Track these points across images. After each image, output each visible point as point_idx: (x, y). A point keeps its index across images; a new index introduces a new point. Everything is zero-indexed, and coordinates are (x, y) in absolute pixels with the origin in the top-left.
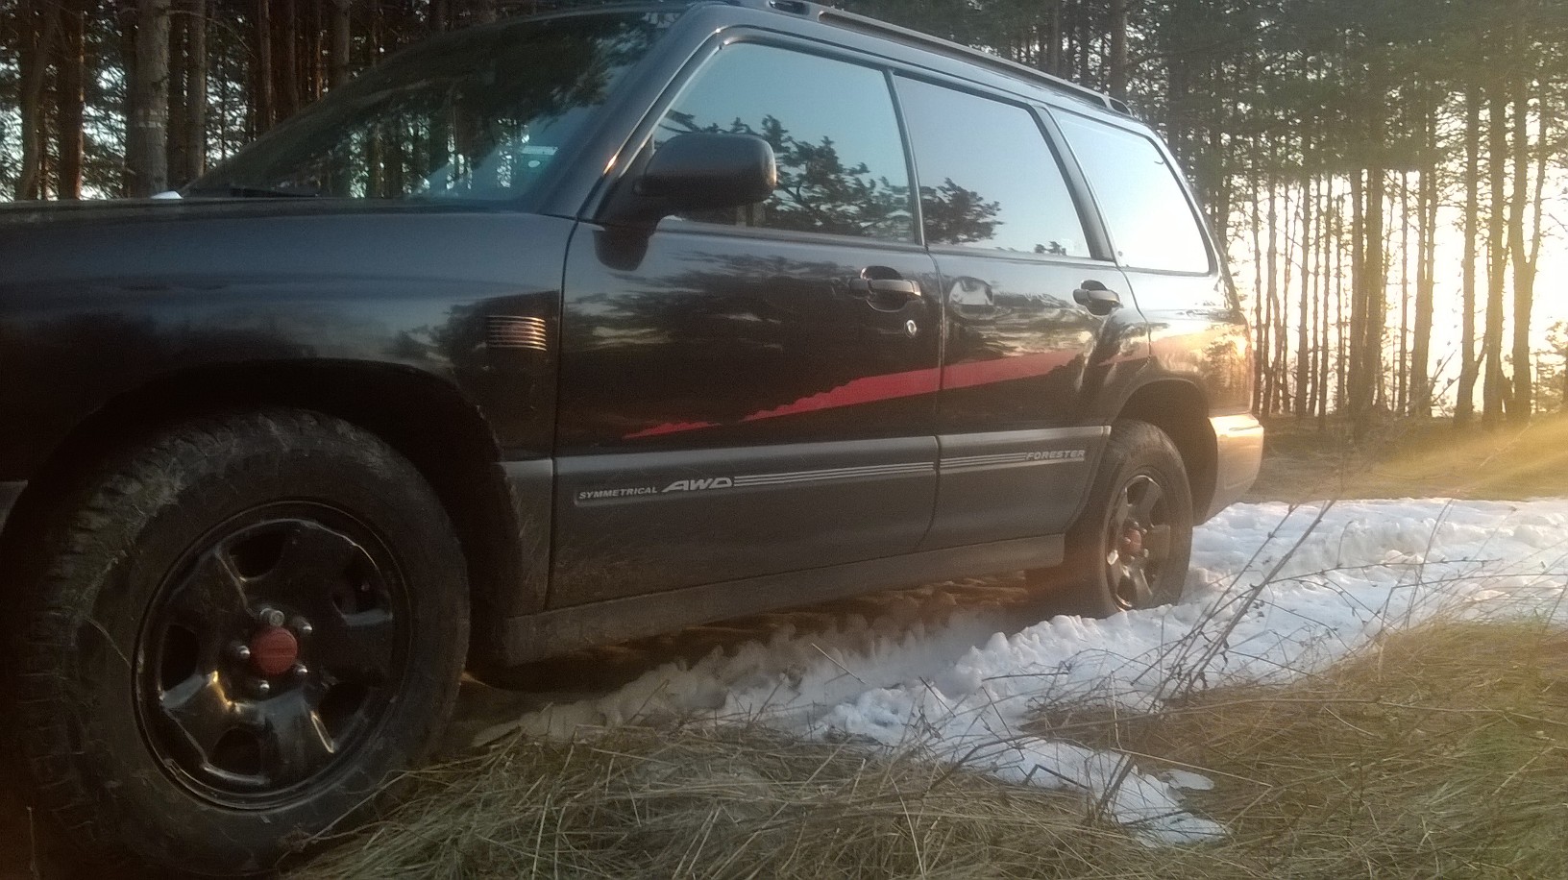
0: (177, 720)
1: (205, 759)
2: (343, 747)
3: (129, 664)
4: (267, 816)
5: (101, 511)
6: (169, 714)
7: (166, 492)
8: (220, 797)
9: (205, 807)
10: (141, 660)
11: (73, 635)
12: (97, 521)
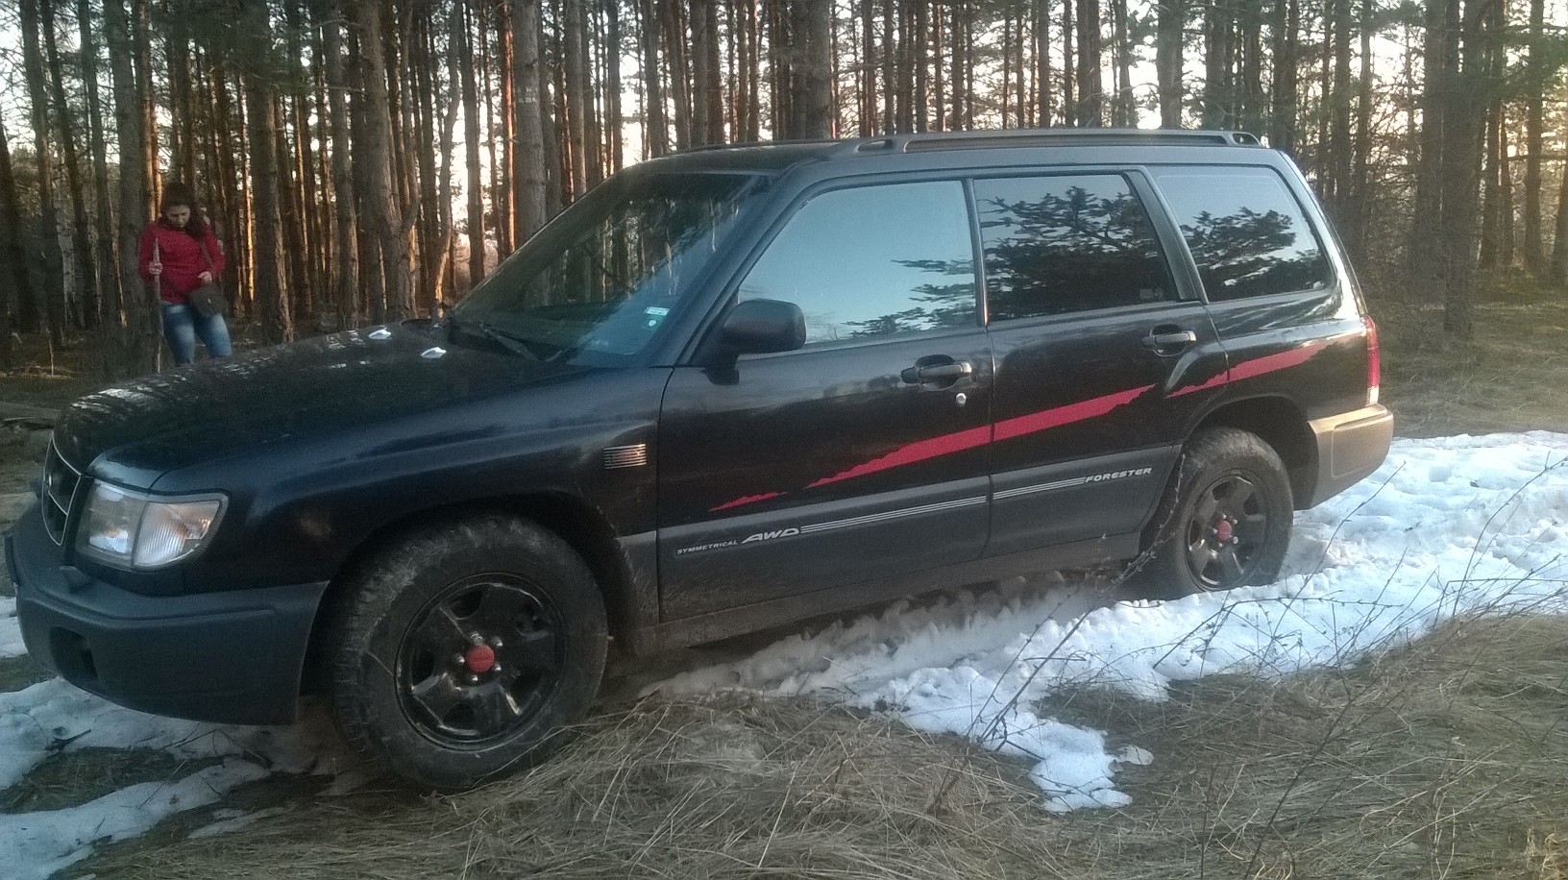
0: (422, 702)
1: (441, 722)
2: (526, 712)
3: (392, 674)
4: (479, 754)
5: (372, 591)
6: (417, 699)
7: (407, 579)
8: (451, 743)
9: (441, 749)
10: (400, 670)
11: (360, 661)
12: (369, 597)
